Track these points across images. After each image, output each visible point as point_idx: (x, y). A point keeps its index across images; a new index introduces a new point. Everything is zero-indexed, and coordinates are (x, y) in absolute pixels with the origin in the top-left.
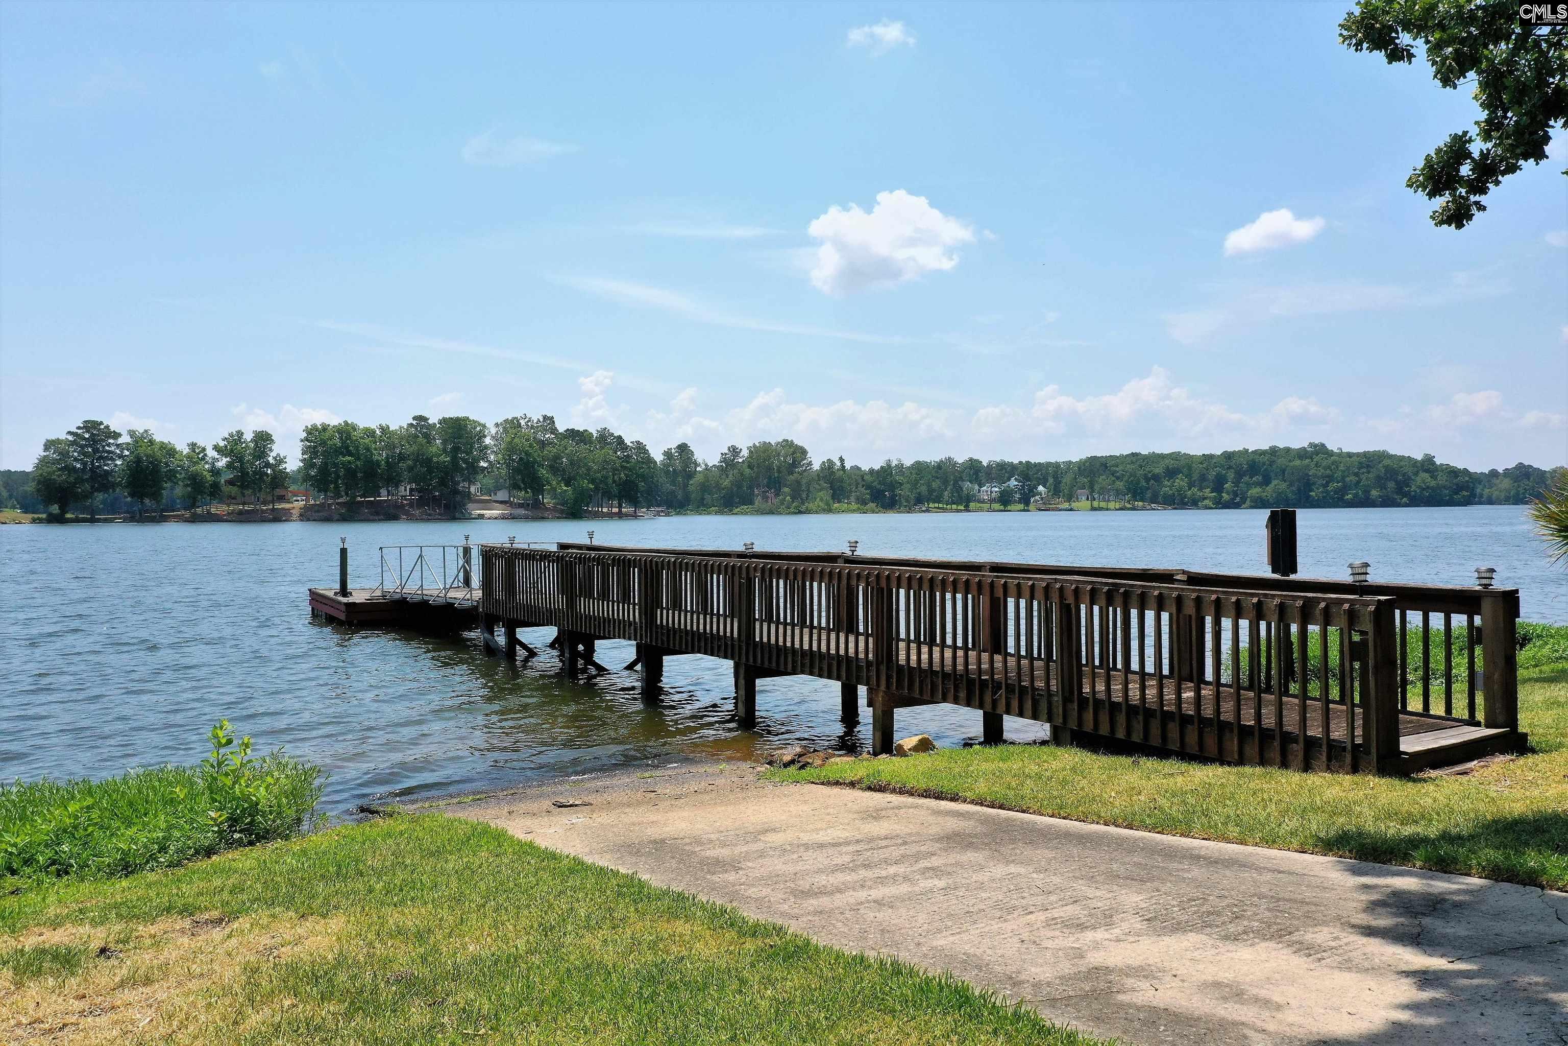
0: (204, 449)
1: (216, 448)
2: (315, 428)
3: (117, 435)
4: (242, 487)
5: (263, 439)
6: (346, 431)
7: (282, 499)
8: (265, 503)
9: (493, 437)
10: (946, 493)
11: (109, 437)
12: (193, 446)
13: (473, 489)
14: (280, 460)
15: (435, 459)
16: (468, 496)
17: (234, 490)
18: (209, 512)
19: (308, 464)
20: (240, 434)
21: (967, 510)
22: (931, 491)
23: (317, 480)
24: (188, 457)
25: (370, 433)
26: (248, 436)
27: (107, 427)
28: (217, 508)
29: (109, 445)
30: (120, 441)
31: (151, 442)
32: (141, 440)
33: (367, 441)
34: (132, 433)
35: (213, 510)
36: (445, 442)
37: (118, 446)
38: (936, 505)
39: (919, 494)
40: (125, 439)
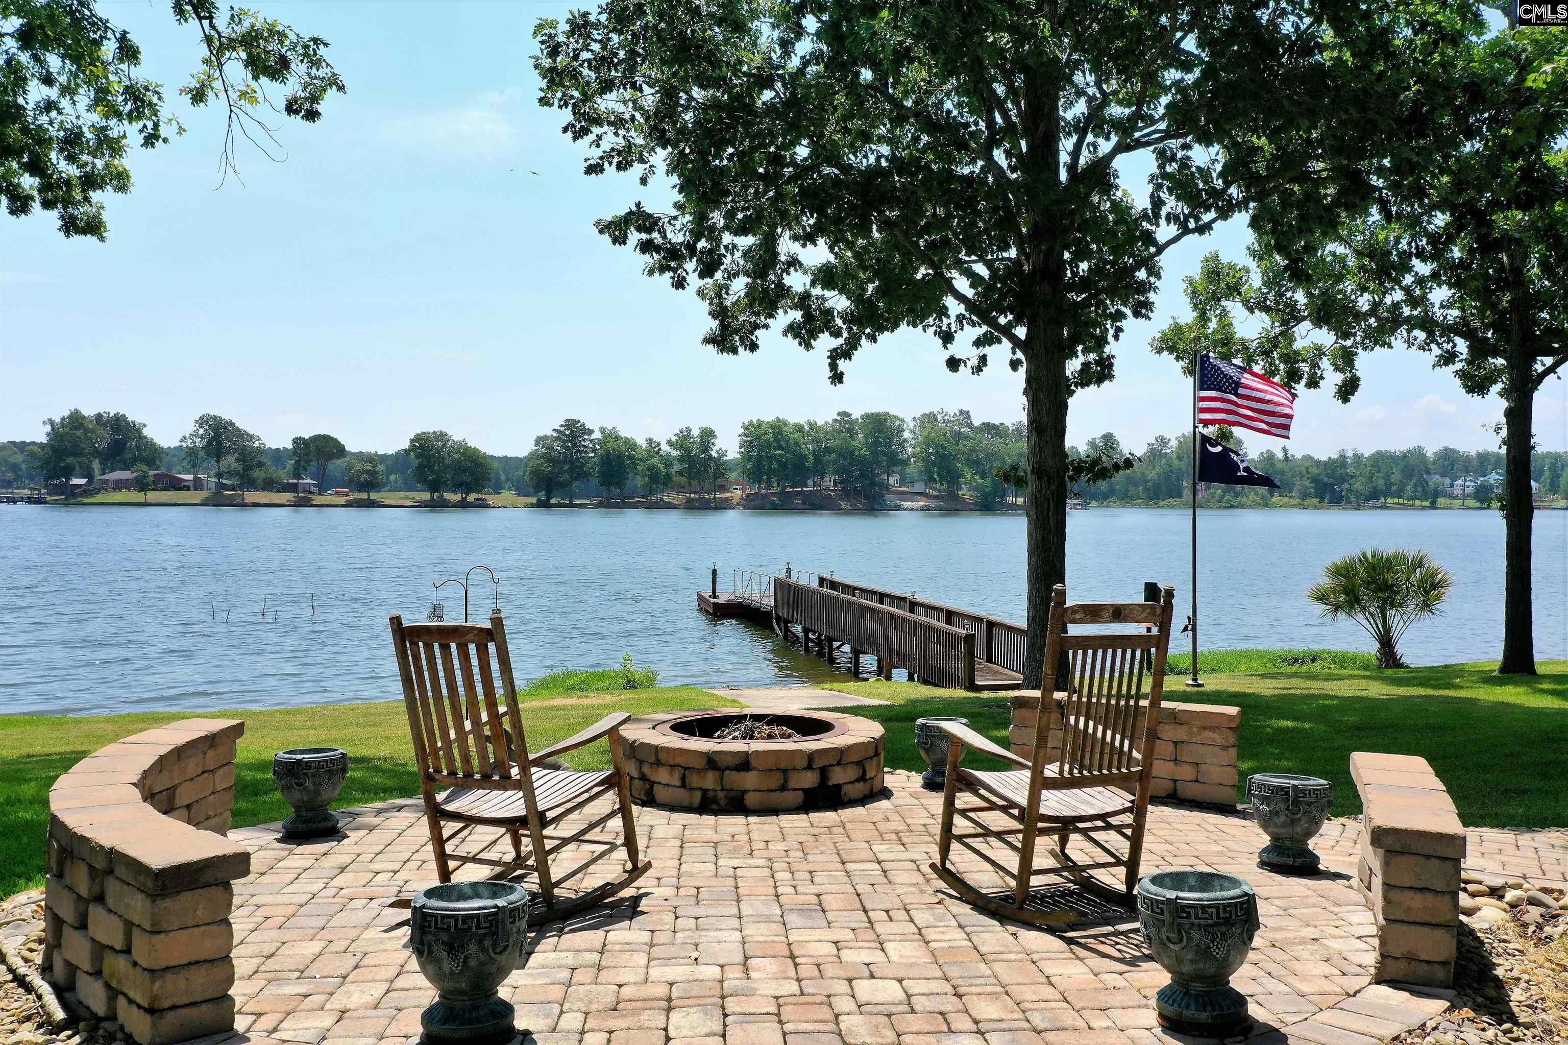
0: (659, 444)
1: (669, 443)
2: (751, 424)
3: (591, 432)
4: (690, 478)
5: (708, 435)
6: (778, 427)
7: (723, 488)
8: (709, 493)
9: (912, 431)
10: (1408, 488)
11: (585, 433)
12: (650, 441)
13: (892, 481)
14: (722, 454)
15: (857, 453)
16: (887, 487)
17: (683, 480)
18: (662, 500)
19: (746, 457)
20: (689, 430)
21: (1433, 507)
22: (1389, 485)
23: (753, 473)
24: (646, 451)
25: (799, 428)
26: (696, 432)
27: (583, 425)
28: (669, 497)
29: (584, 440)
30: (593, 436)
31: (617, 438)
32: (610, 436)
33: (796, 436)
34: (602, 430)
35: (666, 499)
36: (866, 437)
37: (591, 441)
38: (1396, 500)
39: (1374, 488)
40: (597, 435)
